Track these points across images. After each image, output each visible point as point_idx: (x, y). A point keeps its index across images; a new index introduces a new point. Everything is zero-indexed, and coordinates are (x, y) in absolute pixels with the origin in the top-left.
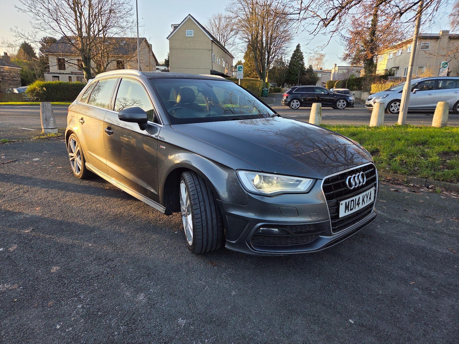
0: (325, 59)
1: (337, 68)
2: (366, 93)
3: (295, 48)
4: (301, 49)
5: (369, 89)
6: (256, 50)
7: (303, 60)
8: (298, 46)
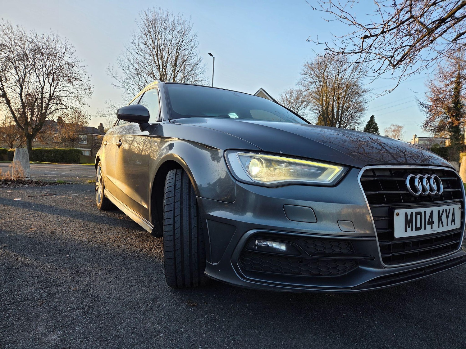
0: (403, 131)
1: (417, 139)
2: (454, 162)
3: (369, 119)
4: (375, 120)
5: (456, 158)
6: (327, 119)
7: (377, 131)
8: (372, 117)
